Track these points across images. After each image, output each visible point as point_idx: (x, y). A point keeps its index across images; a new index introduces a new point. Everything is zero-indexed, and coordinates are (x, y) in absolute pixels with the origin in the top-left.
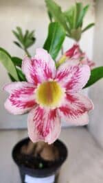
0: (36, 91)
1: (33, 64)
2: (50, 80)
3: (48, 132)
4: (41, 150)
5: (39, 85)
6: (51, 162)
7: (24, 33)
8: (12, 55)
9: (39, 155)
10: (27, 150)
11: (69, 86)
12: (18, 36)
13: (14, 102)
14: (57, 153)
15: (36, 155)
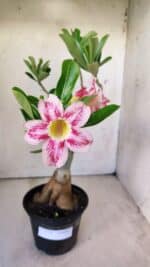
0: (49, 127)
1: (46, 106)
2: (60, 118)
3: (58, 158)
4: (57, 198)
5: (51, 123)
6: (68, 211)
7: (37, 63)
8: (27, 94)
9: (55, 203)
10: (41, 198)
11: (74, 123)
12: (30, 67)
13: (31, 136)
14: (76, 201)
15: (50, 204)
